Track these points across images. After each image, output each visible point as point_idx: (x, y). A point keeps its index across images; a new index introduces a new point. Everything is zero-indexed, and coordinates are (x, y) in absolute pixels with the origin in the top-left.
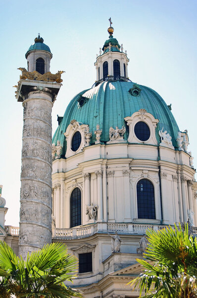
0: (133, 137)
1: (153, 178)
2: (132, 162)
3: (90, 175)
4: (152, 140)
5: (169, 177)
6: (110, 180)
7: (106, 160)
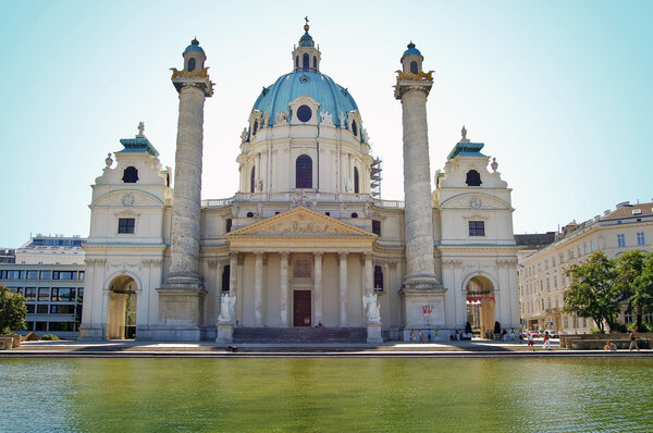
0: (295, 119)
1: (312, 154)
2: (292, 141)
3: (259, 154)
4: (313, 120)
5: (328, 152)
6: (274, 157)
7: (270, 140)
